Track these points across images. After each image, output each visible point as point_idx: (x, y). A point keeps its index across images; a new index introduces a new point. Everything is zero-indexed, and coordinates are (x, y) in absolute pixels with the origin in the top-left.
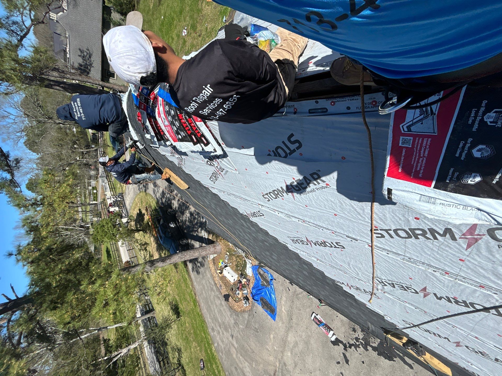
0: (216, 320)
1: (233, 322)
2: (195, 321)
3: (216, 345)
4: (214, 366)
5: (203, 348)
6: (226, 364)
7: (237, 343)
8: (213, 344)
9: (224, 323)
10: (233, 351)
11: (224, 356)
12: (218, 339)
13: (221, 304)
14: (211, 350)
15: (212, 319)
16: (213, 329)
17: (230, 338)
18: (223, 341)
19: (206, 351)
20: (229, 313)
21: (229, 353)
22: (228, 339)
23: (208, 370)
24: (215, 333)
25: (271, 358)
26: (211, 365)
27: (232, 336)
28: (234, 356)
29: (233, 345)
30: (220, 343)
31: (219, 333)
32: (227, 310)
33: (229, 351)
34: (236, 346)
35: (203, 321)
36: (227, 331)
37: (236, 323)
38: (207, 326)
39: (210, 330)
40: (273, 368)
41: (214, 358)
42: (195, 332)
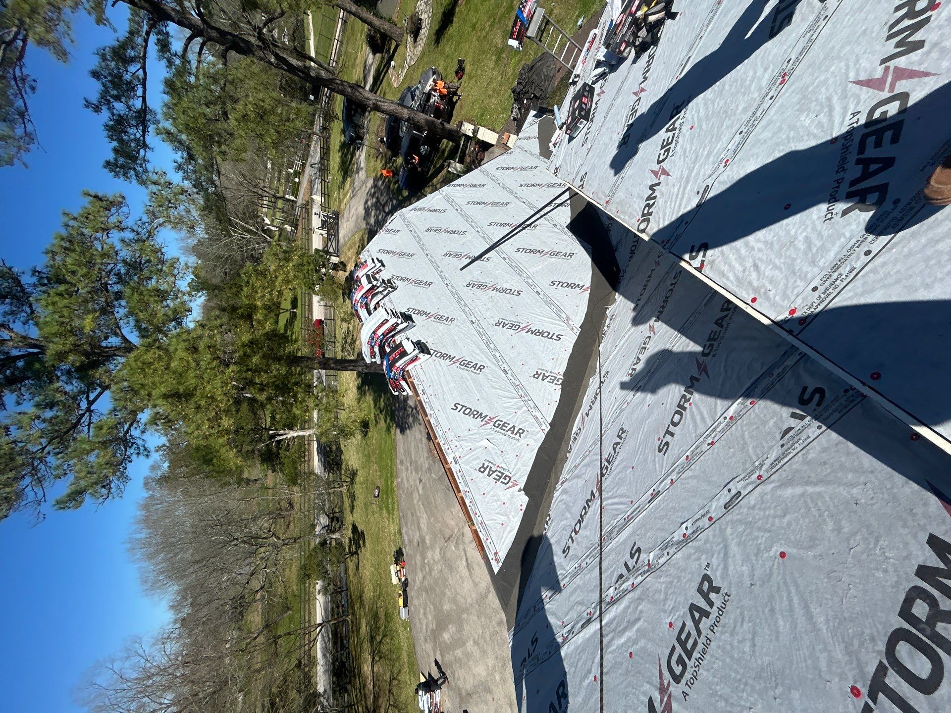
0: (409, 454)
1: (427, 465)
2: (386, 442)
3: (399, 480)
4: (390, 501)
5: (384, 477)
6: (404, 504)
7: (423, 489)
8: (397, 477)
9: (416, 462)
10: (416, 495)
11: (404, 496)
12: (404, 475)
13: (421, 440)
14: (392, 483)
15: (405, 451)
16: (402, 462)
17: (418, 482)
18: (408, 481)
19: (386, 481)
20: (426, 455)
21: (410, 495)
22: (415, 481)
23: (382, 500)
24: (403, 468)
25: (452, 523)
26: (387, 498)
27: (420, 481)
28: (415, 502)
29: (418, 491)
30: (405, 481)
31: (407, 469)
32: (425, 450)
33: (412, 493)
34: (421, 492)
35: (395, 448)
36: (417, 471)
37: (429, 469)
38: (396, 455)
39: (398, 461)
40: (450, 532)
41: (393, 493)
42: (380, 455)
